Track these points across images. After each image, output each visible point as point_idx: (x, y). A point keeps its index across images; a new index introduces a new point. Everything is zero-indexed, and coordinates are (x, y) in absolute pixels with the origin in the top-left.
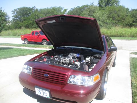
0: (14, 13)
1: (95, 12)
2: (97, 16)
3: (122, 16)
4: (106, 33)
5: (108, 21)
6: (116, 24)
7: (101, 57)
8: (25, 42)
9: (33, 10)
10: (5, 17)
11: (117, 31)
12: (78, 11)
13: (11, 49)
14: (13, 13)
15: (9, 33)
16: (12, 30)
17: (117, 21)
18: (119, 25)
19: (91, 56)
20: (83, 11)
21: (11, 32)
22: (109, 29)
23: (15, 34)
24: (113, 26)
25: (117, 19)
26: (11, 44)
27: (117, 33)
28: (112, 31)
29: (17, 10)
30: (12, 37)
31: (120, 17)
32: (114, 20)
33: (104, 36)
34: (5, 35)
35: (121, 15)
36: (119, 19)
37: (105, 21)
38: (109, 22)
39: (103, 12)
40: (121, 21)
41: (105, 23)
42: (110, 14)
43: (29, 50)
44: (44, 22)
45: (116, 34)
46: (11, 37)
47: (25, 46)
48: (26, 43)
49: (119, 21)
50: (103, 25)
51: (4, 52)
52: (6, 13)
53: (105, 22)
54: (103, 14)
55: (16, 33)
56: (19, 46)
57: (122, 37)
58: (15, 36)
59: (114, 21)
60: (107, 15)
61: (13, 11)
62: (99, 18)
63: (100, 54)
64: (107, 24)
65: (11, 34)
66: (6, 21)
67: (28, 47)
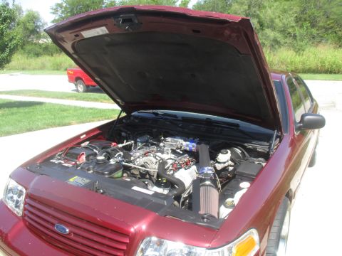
0: (55, 11)
1: (264, 7)
2: (268, 18)
3: (336, 17)
4: (292, 62)
5: (298, 31)
6: (318, 39)
7: (269, 152)
8: (77, 87)
9: (103, 4)
10: (34, 23)
11: (321, 56)
12: (217, 4)
13: (38, 107)
14: (53, 13)
15: (42, 63)
16: (52, 55)
17: (323, 30)
18: (327, 40)
19: (236, 146)
20: (230, 5)
21: (50, 60)
22: (299, 51)
23: (58, 65)
24: (310, 43)
25: (321, 24)
26: (42, 92)
27: (323, 62)
28: (309, 57)
29: (64, 5)
30: (50, 74)
31: (332, 19)
32: (313, 26)
33: (284, 76)
34: (34, 69)
35: (335, 14)
36: (329, 25)
37: (290, 30)
38: (300, 33)
39: (286, 7)
40: (333, 30)
41: (291, 36)
42: (303, 12)
43: (83, 108)
44: (73, 35)
45: (320, 65)
46: (49, 72)
47: (75, 97)
48: (79, 89)
49: (327, 29)
50: (282, 41)
51: (16, 113)
52: (37, 12)
53: (289, 33)
54: (285, 11)
55: (61, 64)
56: (62, 98)
57: (335, 73)
58: (58, 70)
59: (314, 31)
60: (296, 13)
61: (54, 7)
62: (272, 21)
63: (268, 138)
64: (295, 37)
65: (48, 65)
66: (37, 32)
67: (83, 99)
